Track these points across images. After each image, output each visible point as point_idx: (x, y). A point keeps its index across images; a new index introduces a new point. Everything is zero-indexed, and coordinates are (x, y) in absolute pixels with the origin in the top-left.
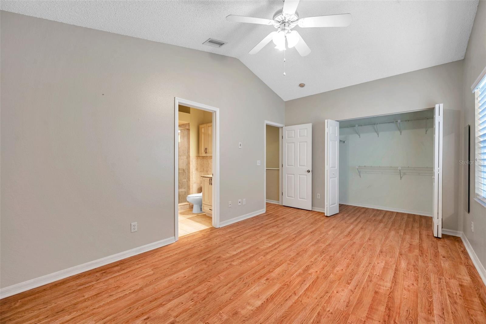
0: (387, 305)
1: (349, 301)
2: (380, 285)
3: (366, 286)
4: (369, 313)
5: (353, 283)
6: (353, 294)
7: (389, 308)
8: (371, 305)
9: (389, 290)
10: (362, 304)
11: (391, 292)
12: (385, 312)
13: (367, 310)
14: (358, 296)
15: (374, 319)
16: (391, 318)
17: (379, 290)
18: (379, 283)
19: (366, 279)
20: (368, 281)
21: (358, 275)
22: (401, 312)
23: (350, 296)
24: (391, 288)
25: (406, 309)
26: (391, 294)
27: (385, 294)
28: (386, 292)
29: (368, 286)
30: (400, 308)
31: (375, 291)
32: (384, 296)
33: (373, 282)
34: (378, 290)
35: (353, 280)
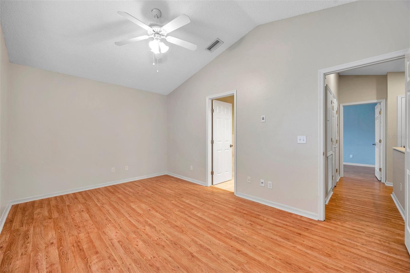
0: (84, 251)
1: (106, 235)
2: (99, 261)
3: (108, 251)
4: (90, 239)
5: (117, 245)
6: (109, 239)
7: (81, 250)
8: (93, 243)
9: (90, 264)
10: (98, 239)
11: (87, 263)
12: (82, 246)
13: (92, 239)
14: (104, 240)
15: (85, 239)
16: (77, 246)
17: (96, 256)
18: (102, 262)
19: (114, 256)
20: (111, 256)
21: (123, 253)
22: (72, 254)
23: (108, 237)
24: (90, 267)
25: (70, 260)
26: (86, 262)
27: (90, 257)
28: (91, 260)
29: (107, 252)
30: (75, 257)
31: (98, 253)
32: (90, 255)
33: (107, 258)
34: (98, 255)
35: (121, 247)
